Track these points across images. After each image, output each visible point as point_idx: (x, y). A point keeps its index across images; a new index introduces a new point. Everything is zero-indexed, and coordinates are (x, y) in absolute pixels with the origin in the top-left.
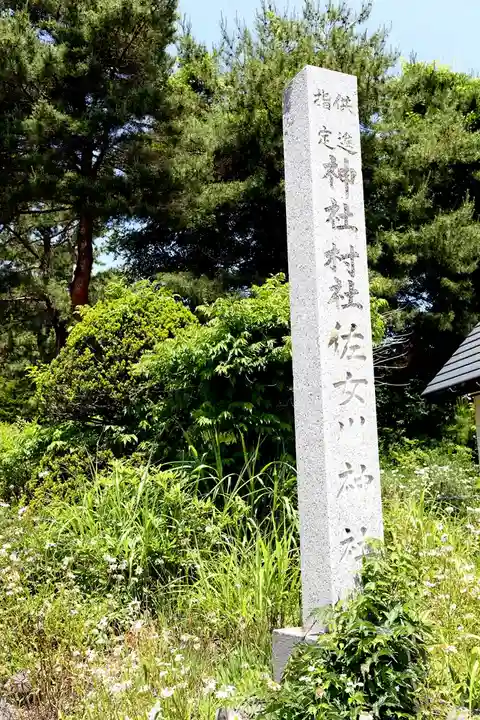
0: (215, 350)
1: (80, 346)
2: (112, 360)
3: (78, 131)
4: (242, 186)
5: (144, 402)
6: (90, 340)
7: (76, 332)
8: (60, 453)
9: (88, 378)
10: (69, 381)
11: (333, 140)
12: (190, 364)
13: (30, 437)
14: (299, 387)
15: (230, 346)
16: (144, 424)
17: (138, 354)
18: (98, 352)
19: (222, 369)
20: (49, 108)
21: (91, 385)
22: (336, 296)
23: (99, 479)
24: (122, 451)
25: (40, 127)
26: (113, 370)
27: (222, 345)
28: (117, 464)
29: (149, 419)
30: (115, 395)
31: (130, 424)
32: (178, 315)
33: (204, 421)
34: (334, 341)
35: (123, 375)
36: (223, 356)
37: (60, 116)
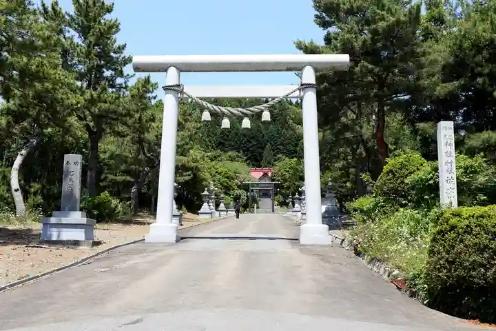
0: (429, 177)
1: (388, 173)
2: (398, 178)
3: (378, 72)
4: (456, 83)
5: (409, 191)
6: (391, 171)
7: (386, 169)
8: (383, 207)
9: (391, 183)
10: (385, 184)
11: (447, 137)
12: (422, 180)
13: (372, 202)
14: (440, 185)
15: (433, 175)
16: (409, 198)
17: (407, 175)
18: (394, 175)
19: (431, 182)
20: (365, 63)
21: (392, 185)
22: (448, 171)
23: (396, 213)
24: (403, 206)
25: (361, 71)
26: (399, 181)
27: (431, 175)
28: (401, 210)
29: (411, 196)
30: (400, 189)
31: (405, 197)
32: (420, 162)
33: (426, 197)
34: (447, 181)
35: (402, 182)
36: (432, 178)
37: (370, 66)
